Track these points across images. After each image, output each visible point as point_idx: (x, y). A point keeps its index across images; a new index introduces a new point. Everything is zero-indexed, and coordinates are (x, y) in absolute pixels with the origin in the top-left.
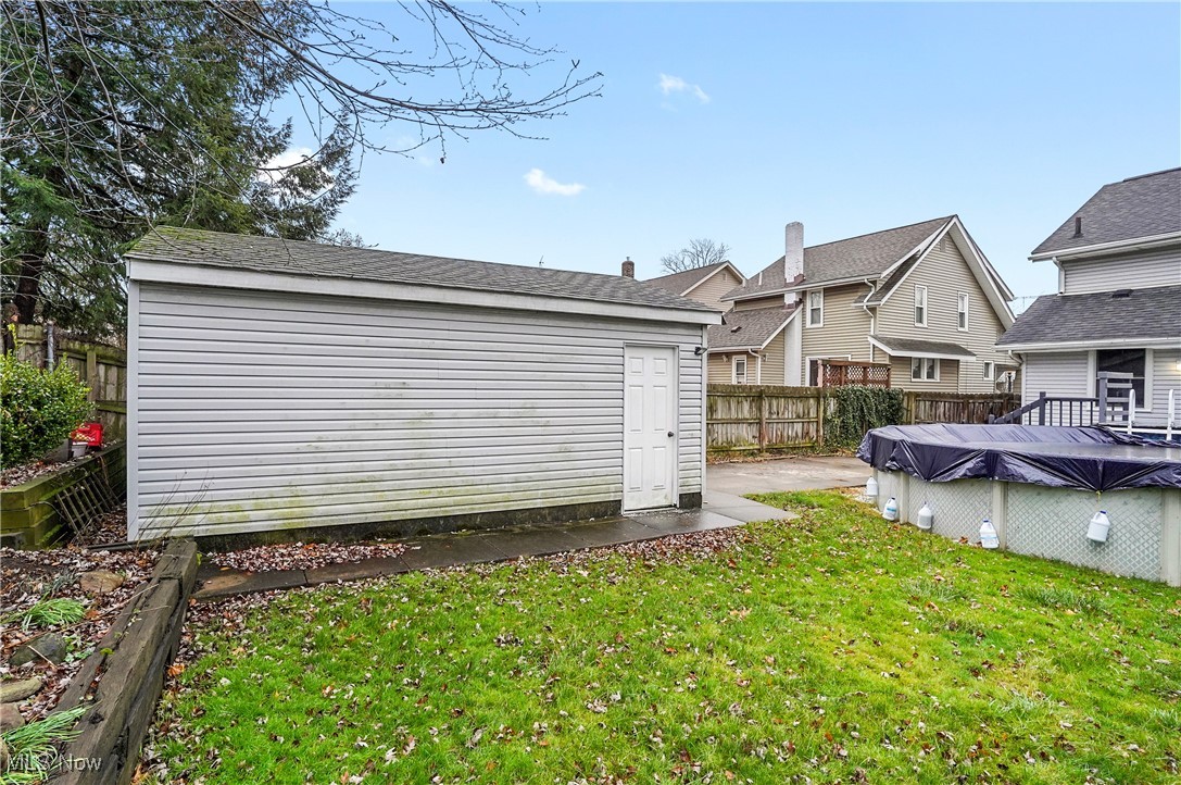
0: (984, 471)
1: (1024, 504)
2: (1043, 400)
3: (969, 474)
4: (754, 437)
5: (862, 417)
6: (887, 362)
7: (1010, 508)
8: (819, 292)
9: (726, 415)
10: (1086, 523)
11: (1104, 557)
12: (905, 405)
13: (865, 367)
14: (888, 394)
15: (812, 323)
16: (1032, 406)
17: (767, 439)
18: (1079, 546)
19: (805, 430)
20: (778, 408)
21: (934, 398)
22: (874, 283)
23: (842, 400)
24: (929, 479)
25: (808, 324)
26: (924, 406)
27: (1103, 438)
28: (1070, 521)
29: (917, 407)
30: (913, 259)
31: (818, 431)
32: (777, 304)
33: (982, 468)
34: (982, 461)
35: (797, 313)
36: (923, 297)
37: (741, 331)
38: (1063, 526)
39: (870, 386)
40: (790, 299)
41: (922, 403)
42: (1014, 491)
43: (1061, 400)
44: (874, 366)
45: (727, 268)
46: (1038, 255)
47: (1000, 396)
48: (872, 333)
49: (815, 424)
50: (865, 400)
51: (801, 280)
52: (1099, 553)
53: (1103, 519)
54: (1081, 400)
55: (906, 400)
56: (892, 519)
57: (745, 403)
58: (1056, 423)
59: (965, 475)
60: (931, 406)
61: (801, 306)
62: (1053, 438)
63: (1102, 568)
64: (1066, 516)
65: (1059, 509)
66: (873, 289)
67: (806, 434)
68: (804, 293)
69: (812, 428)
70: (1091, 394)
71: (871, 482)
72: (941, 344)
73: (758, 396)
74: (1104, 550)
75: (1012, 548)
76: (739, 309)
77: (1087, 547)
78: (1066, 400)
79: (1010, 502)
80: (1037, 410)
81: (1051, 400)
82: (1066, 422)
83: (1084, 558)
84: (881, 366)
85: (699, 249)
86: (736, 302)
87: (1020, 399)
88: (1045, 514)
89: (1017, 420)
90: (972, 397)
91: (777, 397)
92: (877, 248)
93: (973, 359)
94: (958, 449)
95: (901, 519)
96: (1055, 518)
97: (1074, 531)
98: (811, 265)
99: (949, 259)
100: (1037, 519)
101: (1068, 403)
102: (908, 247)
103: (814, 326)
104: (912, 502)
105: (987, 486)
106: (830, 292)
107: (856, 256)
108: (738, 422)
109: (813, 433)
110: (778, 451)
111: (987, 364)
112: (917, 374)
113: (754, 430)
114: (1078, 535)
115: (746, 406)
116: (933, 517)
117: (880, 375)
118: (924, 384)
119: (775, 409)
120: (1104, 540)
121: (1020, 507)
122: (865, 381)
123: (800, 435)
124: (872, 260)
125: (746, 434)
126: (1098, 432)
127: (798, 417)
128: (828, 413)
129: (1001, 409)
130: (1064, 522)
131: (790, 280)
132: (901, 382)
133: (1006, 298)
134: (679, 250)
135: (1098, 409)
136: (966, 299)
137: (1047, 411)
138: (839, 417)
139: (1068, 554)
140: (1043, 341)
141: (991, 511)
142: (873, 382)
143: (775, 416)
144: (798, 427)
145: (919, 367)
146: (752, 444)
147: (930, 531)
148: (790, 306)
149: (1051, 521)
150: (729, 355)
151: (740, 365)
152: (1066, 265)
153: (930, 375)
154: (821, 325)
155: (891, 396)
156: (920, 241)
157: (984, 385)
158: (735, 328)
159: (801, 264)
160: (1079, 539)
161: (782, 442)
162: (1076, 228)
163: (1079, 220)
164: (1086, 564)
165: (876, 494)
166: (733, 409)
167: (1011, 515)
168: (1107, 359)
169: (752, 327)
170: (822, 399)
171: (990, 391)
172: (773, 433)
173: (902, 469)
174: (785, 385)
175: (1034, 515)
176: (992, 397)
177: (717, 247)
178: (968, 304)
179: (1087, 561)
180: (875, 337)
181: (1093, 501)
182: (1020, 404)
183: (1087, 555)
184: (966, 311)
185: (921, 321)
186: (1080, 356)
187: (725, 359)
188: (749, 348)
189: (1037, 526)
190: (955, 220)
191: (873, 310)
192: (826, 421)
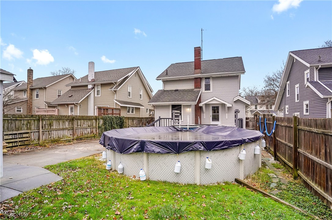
0: (140, 149)
1: (154, 161)
2: (160, 119)
3: (135, 151)
4: (70, 135)
5: (112, 125)
6: (120, 108)
7: (150, 163)
8: (99, 85)
9: (58, 127)
10: (174, 166)
11: (179, 178)
12: (125, 121)
13: (113, 109)
14: (120, 118)
15: (97, 95)
16: (157, 121)
17: (76, 135)
18: (172, 175)
19: (92, 131)
20: (80, 123)
21: (133, 119)
22: (116, 83)
23: (105, 120)
24: (121, 153)
25: (96, 95)
26: (130, 121)
27: (174, 129)
28: (169, 165)
29: (128, 122)
30: (127, 77)
31: (96, 131)
32: (86, 88)
33: (140, 148)
34: (139, 145)
35: (92, 91)
36: (130, 89)
37: (72, 97)
38: (167, 168)
39: (114, 115)
40: (90, 87)
41: (130, 120)
42: (151, 156)
43: (164, 119)
44: (116, 109)
45: (71, 76)
46: (158, 78)
47: (150, 118)
48: (115, 99)
49: (95, 128)
50: (112, 120)
51: (93, 81)
52: (178, 176)
53: (178, 165)
54: (169, 119)
55: (125, 120)
56: (110, 169)
57: (66, 122)
58: (163, 126)
59: (134, 151)
60: (132, 121)
61: (93, 90)
62: (163, 130)
63: (179, 182)
64: (168, 164)
65: (165, 161)
66: (116, 85)
67: (92, 132)
68: (95, 85)
69: (94, 130)
70: (171, 117)
71: (104, 153)
72: (136, 103)
73: (72, 119)
74: (179, 175)
75: (151, 179)
76: (73, 89)
77: (174, 175)
78: (165, 119)
79: (150, 160)
80: (158, 122)
81: (162, 119)
82: (165, 126)
83: (173, 179)
84: (118, 109)
85: (65, 70)
86: (72, 87)
87: (154, 119)
88: (161, 164)
89: (153, 125)
90: (143, 118)
91: (80, 120)
92: (117, 73)
93: (144, 107)
94: (131, 140)
95: (113, 169)
96: (164, 165)
97: (170, 169)
98: (98, 77)
99: (137, 78)
100: (159, 166)
101: (166, 119)
102: (125, 73)
103: (98, 96)
104: (117, 162)
105: (142, 154)
106: (103, 85)
107: (111, 75)
108: (63, 129)
109: (94, 131)
110: (80, 139)
111: (147, 109)
112: (129, 112)
113: (71, 132)
114: (172, 171)
115: (67, 123)
116: (123, 168)
117: (118, 112)
118: (130, 115)
119: (79, 124)
120: (179, 172)
121: (153, 162)
122: (113, 114)
123: (89, 132)
124: (116, 76)
125: (67, 134)
126: (173, 128)
127: (89, 126)
128: (100, 125)
129: (150, 121)
130: (167, 167)
131: (90, 80)
132: (124, 114)
133: (151, 92)
134: (58, 70)
135: (173, 121)
136: (142, 91)
137: (161, 122)
138: (104, 126)
139: (169, 179)
140: (160, 102)
141: (143, 164)
142: (116, 114)
143: (79, 127)
144: (89, 130)
145: (129, 110)
146: (70, 137)
147: (123, 174)
148: (90, 89)
149: (163, 167)
150: (68, 105)
151: (72, 108)
152: (165, 82)
153: (132, 112)
154: (100, 96)
155: (121, 118)
156: (129, 72)
157: (146, 115)
158: (70, 96)
159: (94, 76)
160: (172, 172)
161: (82, 135)
162: (166, 73)
163: (167, 70)
164: (174, 181)
165: (106, 157)
166: (61, 124)
167: (150, 165)
168: (174, 107)
169: (76, 95)
170: (97, 120)
171: (148, 116)
172: (79, 133)
173: (112, 148)
174: (89, 115)
175: (157, 165)
176: (148, 118)
177: (72, 71)
178: (142, 92)
179: (175, 180)
180: (116, 100)
181: (176, 157)
182: (154, 120)
183: (175, 178)
184: (142, 94)
185: (130, 96)
186: (168, 106)
187: (66, 106)
188: (75, 103)
189: (159, 169)
190: (138, 68)
191: (115, 91)
192: (99, 127)
